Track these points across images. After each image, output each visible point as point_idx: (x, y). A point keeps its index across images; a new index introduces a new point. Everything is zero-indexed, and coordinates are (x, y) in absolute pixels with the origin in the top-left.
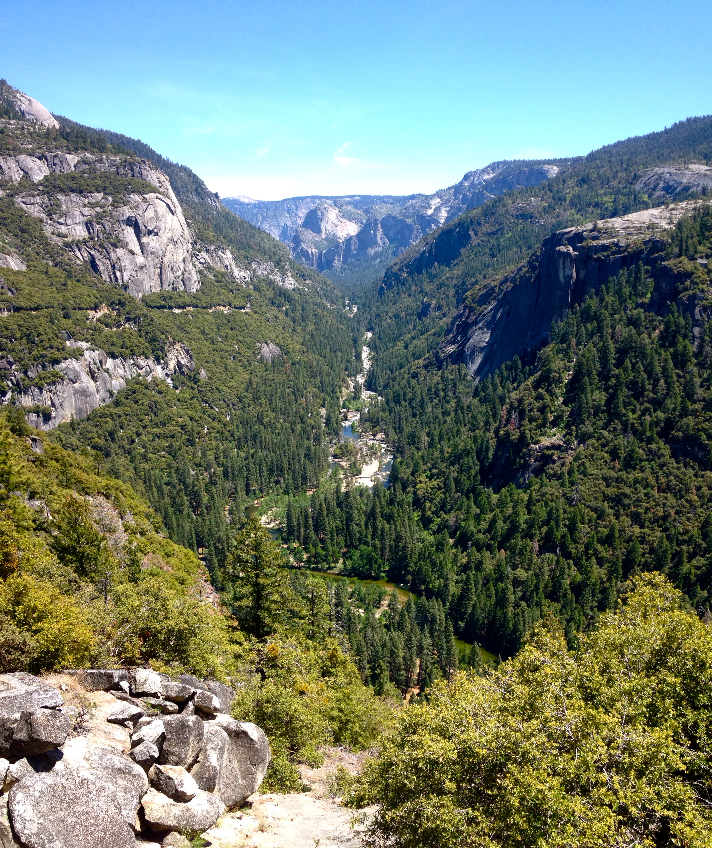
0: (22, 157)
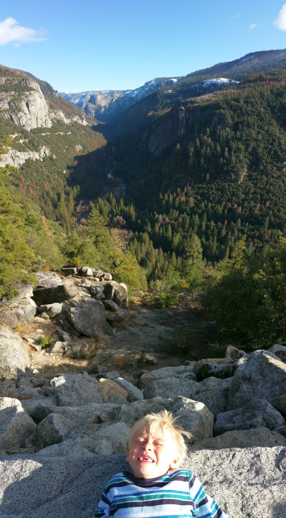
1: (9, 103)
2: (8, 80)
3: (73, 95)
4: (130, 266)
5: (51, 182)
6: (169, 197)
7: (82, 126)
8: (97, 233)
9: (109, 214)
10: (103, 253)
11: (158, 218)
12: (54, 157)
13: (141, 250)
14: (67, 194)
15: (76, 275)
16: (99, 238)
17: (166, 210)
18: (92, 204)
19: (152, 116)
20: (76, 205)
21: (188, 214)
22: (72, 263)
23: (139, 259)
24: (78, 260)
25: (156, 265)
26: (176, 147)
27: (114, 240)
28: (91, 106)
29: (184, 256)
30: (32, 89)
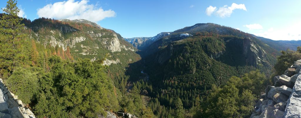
0: (98, 34)
1: (107, 42)
2: (106, 33)
3: (129, 39)
4: (149, 115)
5: (119, 73)
6: (167, 82)
7: (132, 51)
8: (135, 97)
9: (141, 88)
10: (137, 107)
11: (162, 91)
12: (121, 63)
13: (155, 106)
14: (125, 78)
15: (123, 117)
16: (136, 99)
17: (166, 87)
18: (134, 84)
19: (160, 48)
20: (127, 83)
21: (175, 89)
22: (123, 110)
23: (154, 111)
24: (125, 109)
25: (162, 114)
26: (169, 61)
27: (143, 101)
28: (136, 43)
29: (175, 108)
30: (114, 37)
